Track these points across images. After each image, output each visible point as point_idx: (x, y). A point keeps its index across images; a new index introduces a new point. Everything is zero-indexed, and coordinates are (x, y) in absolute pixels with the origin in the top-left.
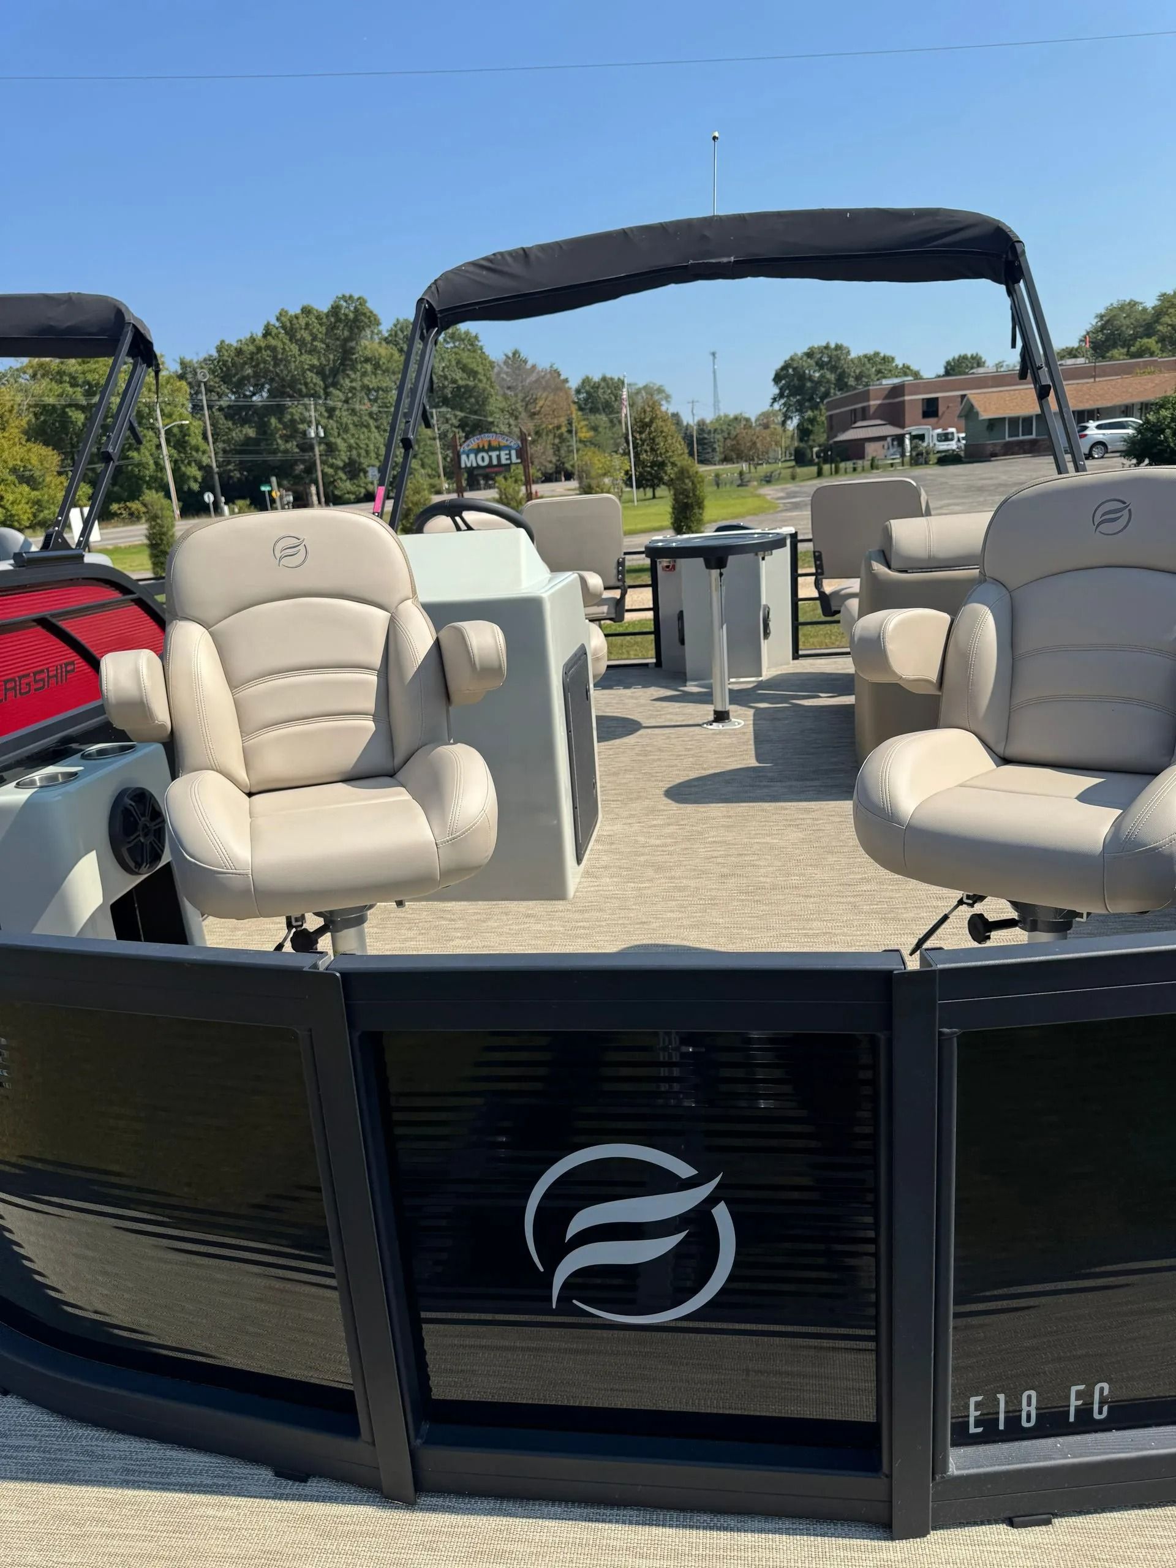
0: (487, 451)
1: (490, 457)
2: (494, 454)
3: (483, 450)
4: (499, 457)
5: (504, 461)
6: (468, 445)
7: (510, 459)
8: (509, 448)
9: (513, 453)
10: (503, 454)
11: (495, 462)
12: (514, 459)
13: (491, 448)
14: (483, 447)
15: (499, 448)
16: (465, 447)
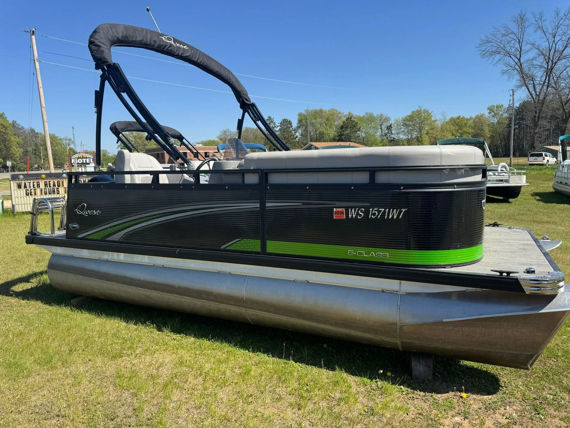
0: (82, 159)
1: (83, 160)
2: (84, 160)
3: (80, 158)
4: (86, 161)
5: (88, 162)
6: (75, 156)
7: (90, 161)
8: (90, 158)
9: (91, 160)
10: (87, 160)
11: (84, 162)
12: (91, 161)
13: (83, 158)
14: (80, 157)
15: (86, 158)
16: (73, 157)
